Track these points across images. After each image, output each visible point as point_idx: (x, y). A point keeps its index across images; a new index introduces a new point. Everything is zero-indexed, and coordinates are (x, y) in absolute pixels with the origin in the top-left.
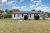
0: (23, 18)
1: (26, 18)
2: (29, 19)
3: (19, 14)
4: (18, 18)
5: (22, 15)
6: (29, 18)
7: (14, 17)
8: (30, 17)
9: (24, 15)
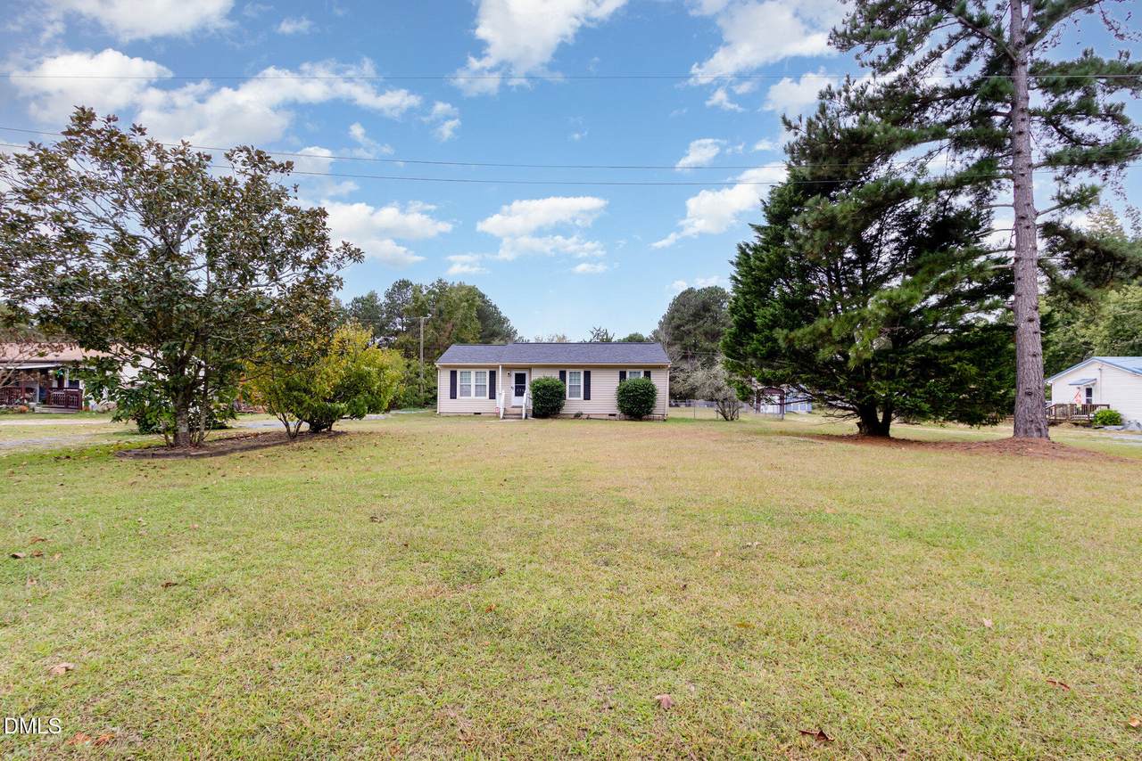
0: (526, 401)
1: (548, 404)
2: (578, 416)
3: (493, 375)
4: (482, 403)
5: (520, 379)
6: (573, 403)
7: (453, 396)
8: (587, 397)
9: (535, 376)
